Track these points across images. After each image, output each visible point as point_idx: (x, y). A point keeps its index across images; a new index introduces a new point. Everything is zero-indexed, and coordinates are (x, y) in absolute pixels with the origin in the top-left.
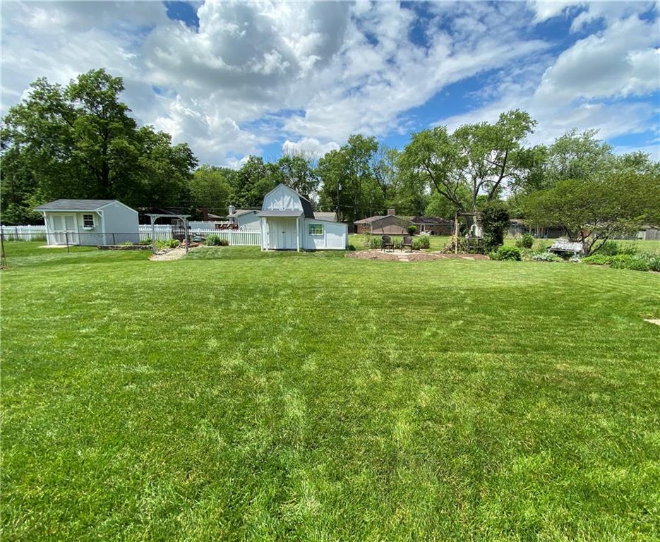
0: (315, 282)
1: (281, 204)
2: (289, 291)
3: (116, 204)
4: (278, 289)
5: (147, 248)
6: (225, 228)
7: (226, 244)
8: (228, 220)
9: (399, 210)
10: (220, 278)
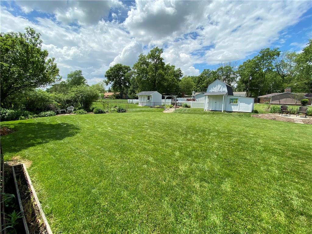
0: (232, 130)
1: (216, 89)
2: (216, 134)
3: (156, 92)
4: (210, 131)
5: (163, 107)
6: (190, 100)
7: (190, 107)
8: (192, 97)
9: (293, 89)
10: (185, 122)
